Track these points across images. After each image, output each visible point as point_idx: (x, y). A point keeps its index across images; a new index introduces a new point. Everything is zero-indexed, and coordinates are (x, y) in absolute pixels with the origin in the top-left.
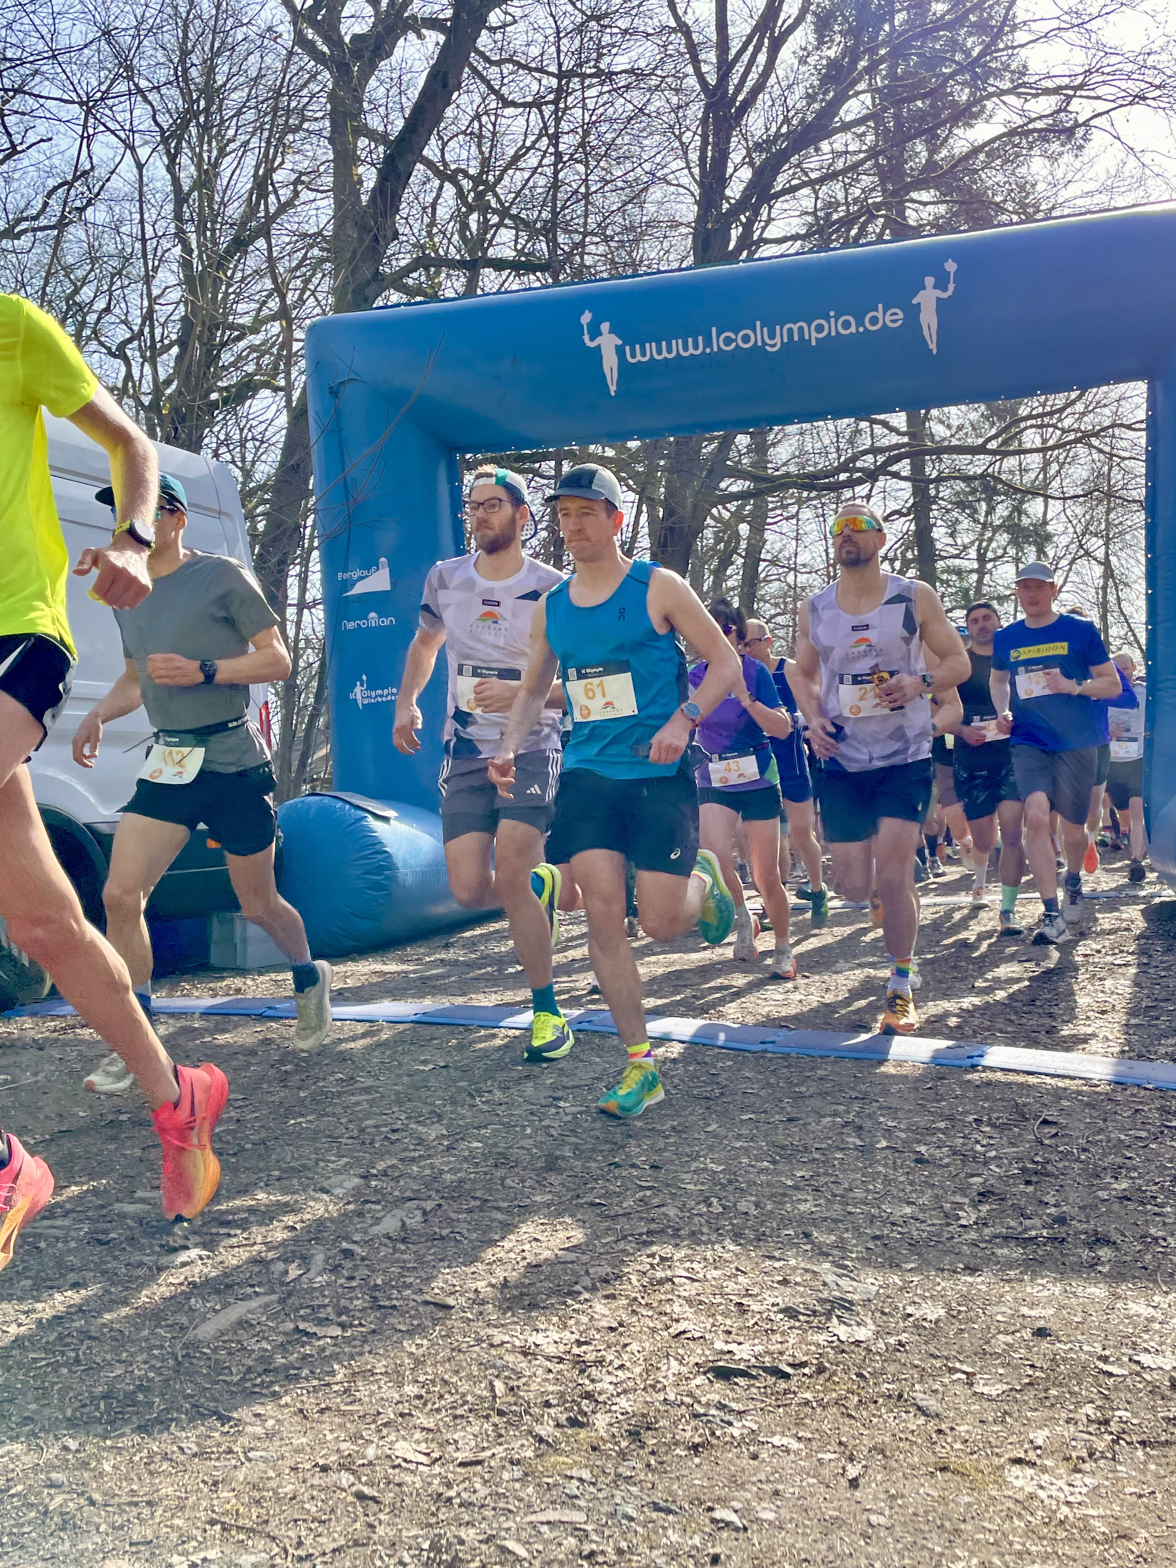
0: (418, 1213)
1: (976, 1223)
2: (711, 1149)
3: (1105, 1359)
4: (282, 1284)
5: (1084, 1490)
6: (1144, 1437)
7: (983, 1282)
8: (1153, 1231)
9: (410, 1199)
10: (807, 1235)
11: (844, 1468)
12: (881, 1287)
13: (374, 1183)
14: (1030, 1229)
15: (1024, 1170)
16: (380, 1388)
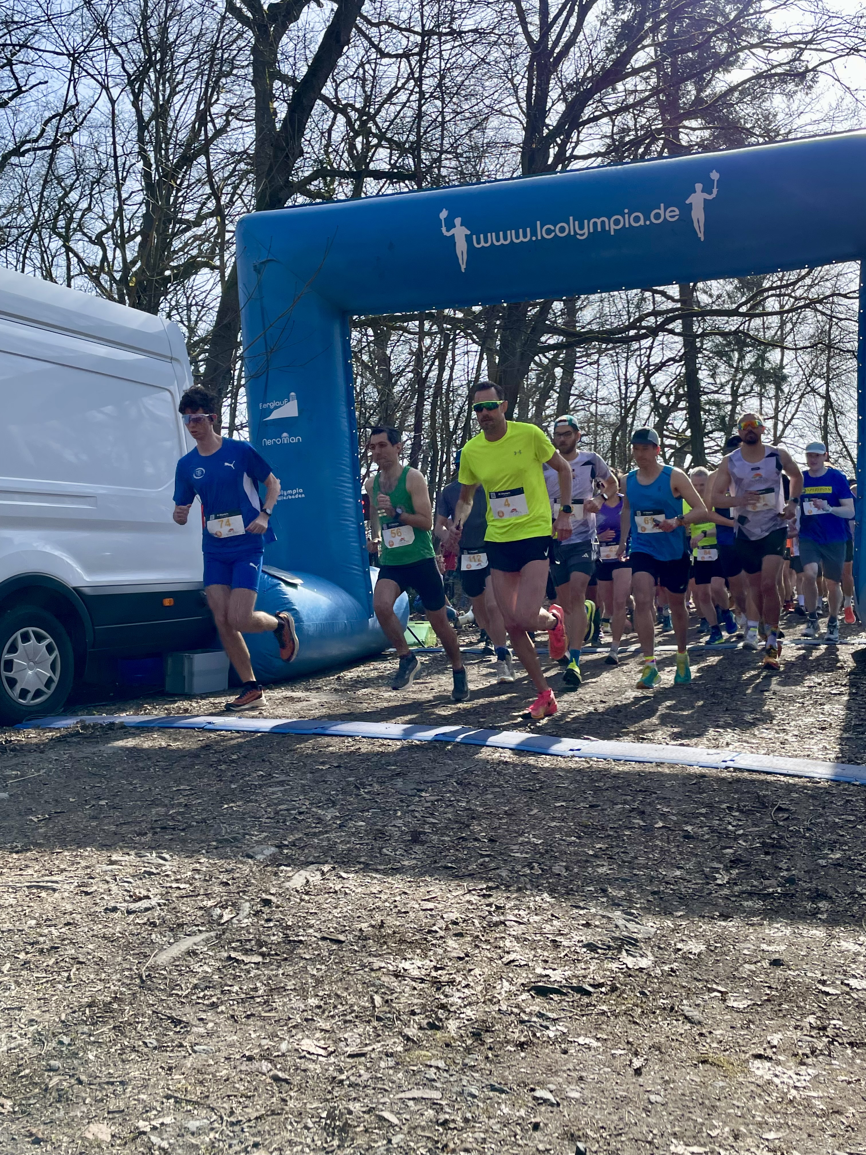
0: (318, 873)
1: (728, 883)
2: (533, 827)
3: (823, 983)
4: (220, 924)
5: (808, 1078)
6: (852, 1039)
7: (733, 926)
8: (859, 889)
9: (313, 863)
10: (604, 891)
11: (631, 1061)
12: (658, 929)
13: (285, 851)
14: (768, 887)
15: (764, 844)
16: (290, 1000)
